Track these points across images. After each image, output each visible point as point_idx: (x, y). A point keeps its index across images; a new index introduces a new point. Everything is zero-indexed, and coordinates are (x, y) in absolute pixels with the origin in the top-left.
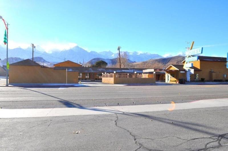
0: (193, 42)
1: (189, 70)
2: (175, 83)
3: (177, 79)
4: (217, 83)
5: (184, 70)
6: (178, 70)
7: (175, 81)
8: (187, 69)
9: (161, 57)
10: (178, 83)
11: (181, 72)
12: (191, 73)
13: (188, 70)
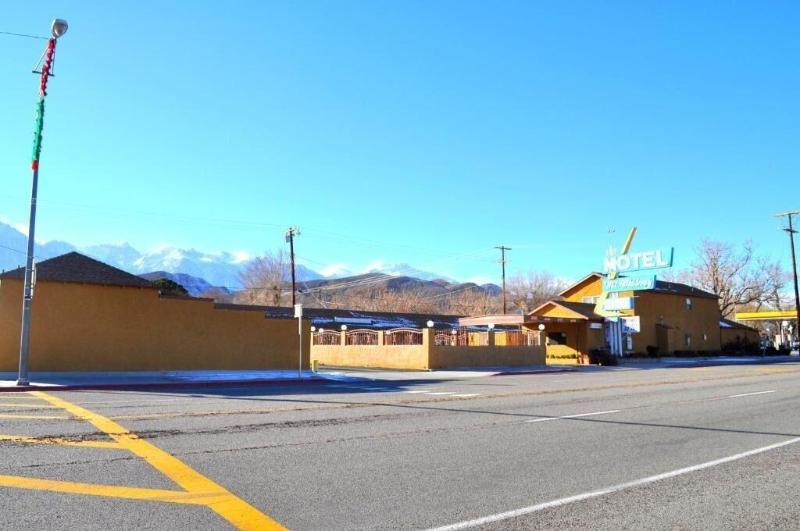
0: (635, 229)
1: (621, 321)
2: (574, 362)
3: (578, 350)
4: (693, 361)
5: (602, 320)
6: (584, 320)
7: (574, 357)
8: (612, 317)
9: (314, 274)
10: (586, 362)
11: (594, 326)
12: (627, 328)
13: (615, 320)
